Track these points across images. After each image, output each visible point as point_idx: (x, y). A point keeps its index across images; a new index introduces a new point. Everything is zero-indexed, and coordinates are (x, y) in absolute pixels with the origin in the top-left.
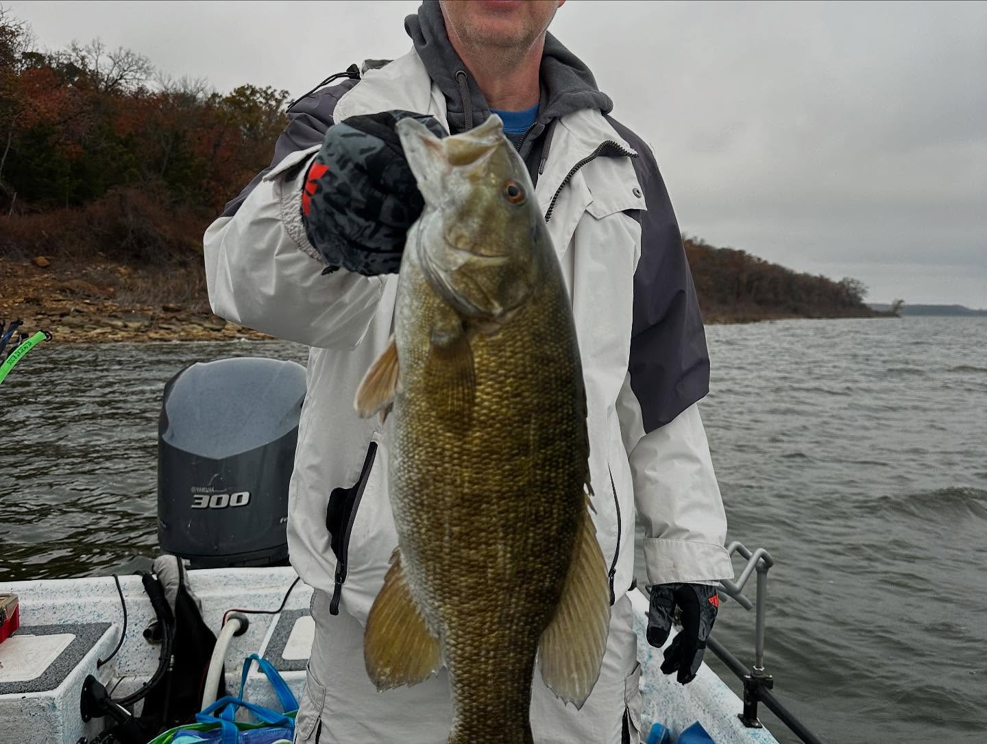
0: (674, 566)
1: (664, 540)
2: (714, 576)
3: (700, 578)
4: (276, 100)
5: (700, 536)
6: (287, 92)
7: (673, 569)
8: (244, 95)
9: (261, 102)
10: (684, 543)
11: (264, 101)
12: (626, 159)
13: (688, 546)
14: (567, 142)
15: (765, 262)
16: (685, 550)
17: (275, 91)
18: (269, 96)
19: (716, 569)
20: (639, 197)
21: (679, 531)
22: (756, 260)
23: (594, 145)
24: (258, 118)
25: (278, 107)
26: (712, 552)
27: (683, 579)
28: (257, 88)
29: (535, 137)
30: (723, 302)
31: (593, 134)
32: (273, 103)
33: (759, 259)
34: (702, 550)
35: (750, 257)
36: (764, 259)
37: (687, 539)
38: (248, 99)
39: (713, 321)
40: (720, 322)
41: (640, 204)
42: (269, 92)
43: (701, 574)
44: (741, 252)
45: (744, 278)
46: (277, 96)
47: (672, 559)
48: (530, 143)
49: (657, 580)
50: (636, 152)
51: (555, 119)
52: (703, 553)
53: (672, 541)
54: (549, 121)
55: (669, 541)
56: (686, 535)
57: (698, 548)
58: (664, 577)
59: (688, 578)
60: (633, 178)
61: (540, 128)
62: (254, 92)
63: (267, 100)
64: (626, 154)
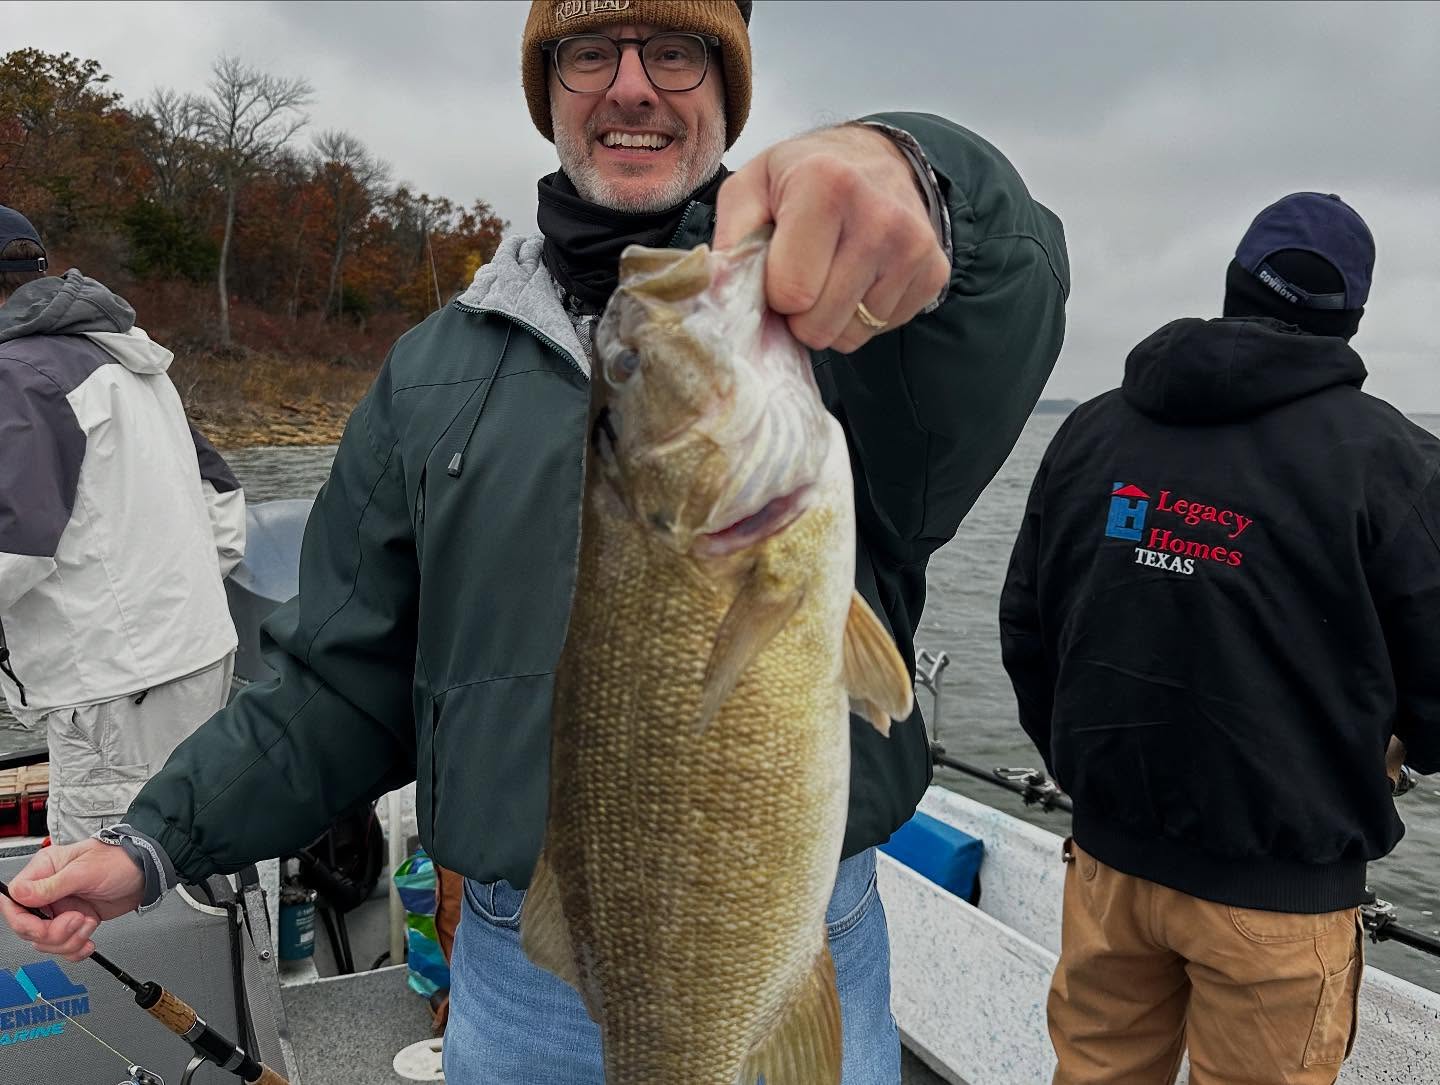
4: (78, 75)
6: (96, 63)
8: (25, 65)
9: (51, 77)
11: (56, 75)
17: (76, 60)
18: (66, 69)
24: (49, 103)
25: (81, 87)
28: (47, 54)
32: (73, 79)
38: (31, 71)
42: (66, 61)
46: (79, 67)
62: (40, 60)
63: (63, 75)
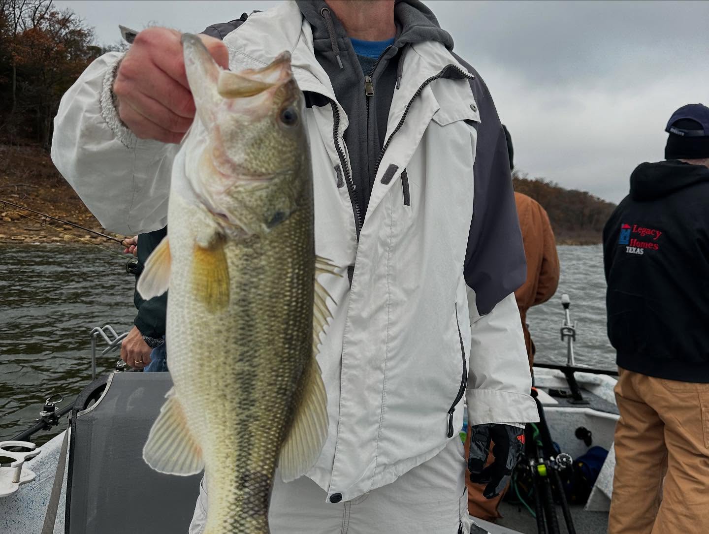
0: (490, 411)
1: (483, 391)
2: (522, 419)
3: (511, 421)
5: (513, 387)
7: (489, 412)
10: (498, 392)
12: (465, 81)
13: (501, 395)
14: (418, 64)
15: (603, 201)
16: (499, 398)
19: (524, 414)
20: (475, 111)
21: (495, 383)
22: (596, 199)
23: (440, 67)
26: (521, 400)
27: (497, 420)
29: (390, 57)
30: (571, 229)
31: (439, 60)
33: (598, 199)
34: (513, 398)
35: (592, 197)
36: (602, 198)
37: (501, 389)
39: (563, 243)
40: (567, 244)
41: (476, 116)
43: (511, 417)
44: (585, 193)
45: (587, 212)
47: (488, 405)
48: (386, 62)
49: (476, 421)
50: (473, 76)
51: (409, 45)
52: (514, 401)
53: (489, 391)
54: (402, 45)
55: (486, 391)
56: (500, 386)
57: (510, 396)
58: (481, 419)
59: (501, 420)
60: (470, 97)
61: (394, 50)
64: (465, 76)
